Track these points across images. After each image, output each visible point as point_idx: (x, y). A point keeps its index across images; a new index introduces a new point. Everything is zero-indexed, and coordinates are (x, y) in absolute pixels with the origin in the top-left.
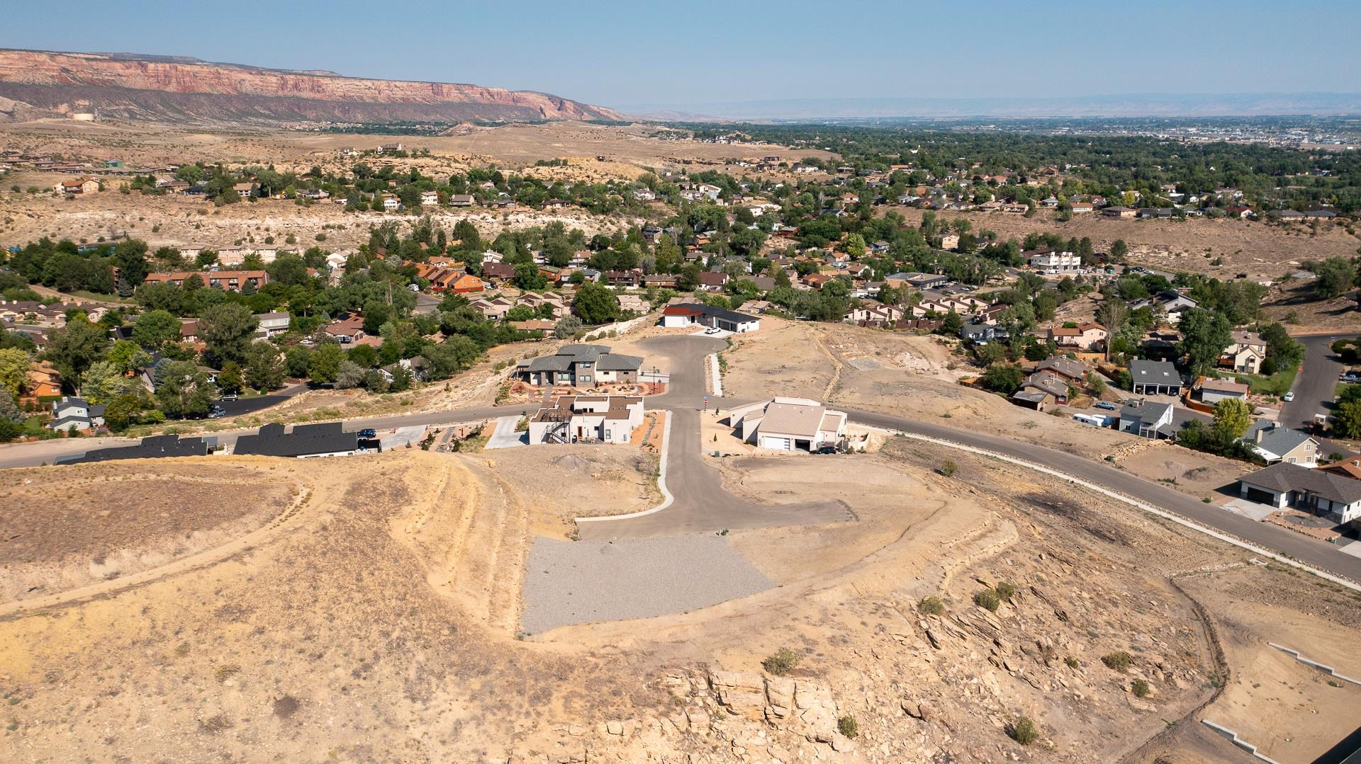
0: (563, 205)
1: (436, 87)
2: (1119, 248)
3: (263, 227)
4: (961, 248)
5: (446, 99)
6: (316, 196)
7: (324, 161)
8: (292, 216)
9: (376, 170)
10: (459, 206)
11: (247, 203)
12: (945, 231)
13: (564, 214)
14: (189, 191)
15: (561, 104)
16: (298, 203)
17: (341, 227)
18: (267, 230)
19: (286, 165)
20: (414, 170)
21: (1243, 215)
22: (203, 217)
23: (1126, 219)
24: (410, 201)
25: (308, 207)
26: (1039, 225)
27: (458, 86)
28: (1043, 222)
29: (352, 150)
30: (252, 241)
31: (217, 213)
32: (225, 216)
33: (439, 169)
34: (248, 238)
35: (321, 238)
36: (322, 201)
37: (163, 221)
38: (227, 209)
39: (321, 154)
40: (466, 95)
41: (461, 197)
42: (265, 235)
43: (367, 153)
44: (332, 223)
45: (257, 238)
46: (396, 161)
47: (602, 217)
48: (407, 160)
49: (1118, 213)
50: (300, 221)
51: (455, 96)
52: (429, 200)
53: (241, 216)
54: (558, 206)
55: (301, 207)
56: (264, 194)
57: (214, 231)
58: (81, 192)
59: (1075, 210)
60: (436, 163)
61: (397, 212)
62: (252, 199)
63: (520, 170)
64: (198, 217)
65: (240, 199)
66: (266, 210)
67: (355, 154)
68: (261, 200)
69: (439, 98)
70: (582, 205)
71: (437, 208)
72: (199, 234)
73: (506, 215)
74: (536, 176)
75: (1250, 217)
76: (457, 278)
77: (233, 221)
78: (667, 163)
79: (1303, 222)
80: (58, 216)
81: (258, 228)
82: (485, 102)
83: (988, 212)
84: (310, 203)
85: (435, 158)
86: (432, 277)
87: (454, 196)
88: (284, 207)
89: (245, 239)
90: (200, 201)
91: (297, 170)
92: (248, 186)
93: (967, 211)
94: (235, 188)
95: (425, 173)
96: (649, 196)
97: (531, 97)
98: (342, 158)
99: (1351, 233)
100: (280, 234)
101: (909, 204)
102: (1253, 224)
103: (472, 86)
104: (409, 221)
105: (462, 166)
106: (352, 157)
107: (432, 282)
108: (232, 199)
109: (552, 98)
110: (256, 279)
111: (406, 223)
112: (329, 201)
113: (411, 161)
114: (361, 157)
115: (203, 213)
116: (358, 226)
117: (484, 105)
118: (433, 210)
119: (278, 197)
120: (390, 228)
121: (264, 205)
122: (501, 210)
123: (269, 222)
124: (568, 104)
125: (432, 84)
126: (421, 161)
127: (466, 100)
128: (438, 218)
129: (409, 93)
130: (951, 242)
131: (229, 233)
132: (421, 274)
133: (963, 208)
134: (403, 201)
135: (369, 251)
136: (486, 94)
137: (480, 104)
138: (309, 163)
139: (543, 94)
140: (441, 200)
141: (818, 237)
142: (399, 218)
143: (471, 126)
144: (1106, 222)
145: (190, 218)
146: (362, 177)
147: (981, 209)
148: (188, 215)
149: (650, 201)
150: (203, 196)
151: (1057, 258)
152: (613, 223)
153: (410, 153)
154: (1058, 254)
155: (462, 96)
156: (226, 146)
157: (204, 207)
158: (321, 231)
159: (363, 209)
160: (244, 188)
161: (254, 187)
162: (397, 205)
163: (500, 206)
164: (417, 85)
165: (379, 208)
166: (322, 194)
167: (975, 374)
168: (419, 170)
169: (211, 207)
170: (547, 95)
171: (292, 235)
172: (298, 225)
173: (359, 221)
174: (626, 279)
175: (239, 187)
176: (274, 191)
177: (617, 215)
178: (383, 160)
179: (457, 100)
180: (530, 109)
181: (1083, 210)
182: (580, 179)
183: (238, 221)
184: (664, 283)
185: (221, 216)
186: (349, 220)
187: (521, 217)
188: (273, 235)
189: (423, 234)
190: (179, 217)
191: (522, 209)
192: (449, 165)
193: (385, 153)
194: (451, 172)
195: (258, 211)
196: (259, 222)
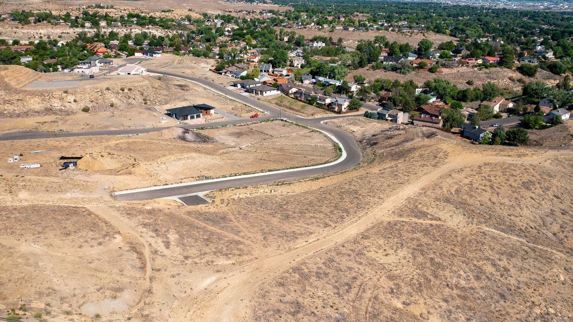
0: (152, 25)
2: (340, 40)
6: (59, 22)
7: (72, 10)
8: (50, 29)
9: (91, 13)
10: (115, 26)
11: (33, 24)
13: (152, 29)
14: (13, 20)
16: (52, 24)
17: (68, 33)
18: (40, 34)
19: (57, 11)
20: (106, 13)
21: (390, 29)
22: (17, 29)
23: (350, 31)
24: (95, 24)
25: (56, 26)
26: (323, 33)
28: (325, 32)
29: (83, 6)
30: (35, 38)
31: (22, 28)
32: (25, 29)
33: (116, 13)
34: (34, 36)
35: (60, 37)
36: (61, 24)
37: (3, 31)
38: (26, 26)
39: (71, 7)
41: (115, 23)
42: (39, 35)
43: (89, 7)
44: (65, 31)
45: (37, 37)
46: (100, 10)
47: (166, 30)
48: (104, 10)
49: (348, 29)
50: (52, 31)
52: (103, 24)
53: (31, 29)
54: (150, 26)
55: (53, 26)
56: (40, 21)
57: (21, 34)
59: (336, 28)
60: (115, 11)
61: (90, 28)
62: (35, 23)
63: (149, 14)
64: (15, 29)
65: (31, 23)
66: (40, 27)
67: (84, 7)
68: (38, 23)
70: (160, 26)
71: (106, 27)
72: (16, 35)
73: (131, 29)
74: (154, 16)
75: (392, 30)
76: (99, 48)
77: (28, 31)
78: (223, 12)
79: (409, 32)
81: (37, 33)
83: (307, 28)
84: (57, 24)
85: (115, 9)
86: (91, 48)
87: (112, 23)
88: (47, 26)
89: (32, 37)
90: (16, 24)
91: (61, 13)
92: (34, 18)
94: (29, 19)
95: (111, 15)
96: (187, 23)
98: (79, 9)
99: (424, 35)
100: (45, 35)
101: (283, 26)
102: (392, 32)
104: (94, 31)
105: (126, 12)
106: (83, 8)
107: (91, 50)
108: (28, 23)
110: (30, 48)
111: (93, 32)
112: (64, 24)
113: (105, 10)
114: (87, 8)
115: (17, 28)
116: (74, 33)
118: (104, 27)
119: (45, 22)
120: (85, 34)
121: (40, 25)
123: (41, 31)
126: (110, 10)
128: (106, 30)
132: (88, 47)
133: (299, 27)
134: (93, 24)
135: (76, 40)
138: (66, 11)
140: (108, 24)
141: (238, 37)
142: (91, 30)
144: (342, 32)
145: (13, 30)
146: (86, 16)
147: (305, 28)
148: (12, 29)
149: (187, 25)
150: (18, 22)
151: (316, 44)
152: (170, 32)
153: (106, 7)
154: (317, 42)
156: (41, 4)
157: (18, 26)
158: (60, 34)
159: (77, 27)
160: (32, 19)
161: (35, 19)
162: (90, 25)
163: (130, 26)
165: (83, 26)
166: (61, 21)
168: (108, 13)
169: (20, 26)
171: (50, 36)
173: (75, 31)
174: (158, 49)
175: (30, 18)
176: (43, 20)
177: (172, 30)
178: (95, 9)
181: (339, 28)
182: (171, 17)
183: (30, 31)
184: (170, 50)
186: (71, 31)
187: (136, 30)
188: (42, 36)
189: (97, 35)
190: (9, 29)
191: (138, 27)
192: (121, 12)
193: (96, 7)
194: (121, 14)
195: (37, 27)
196: (37, 31)
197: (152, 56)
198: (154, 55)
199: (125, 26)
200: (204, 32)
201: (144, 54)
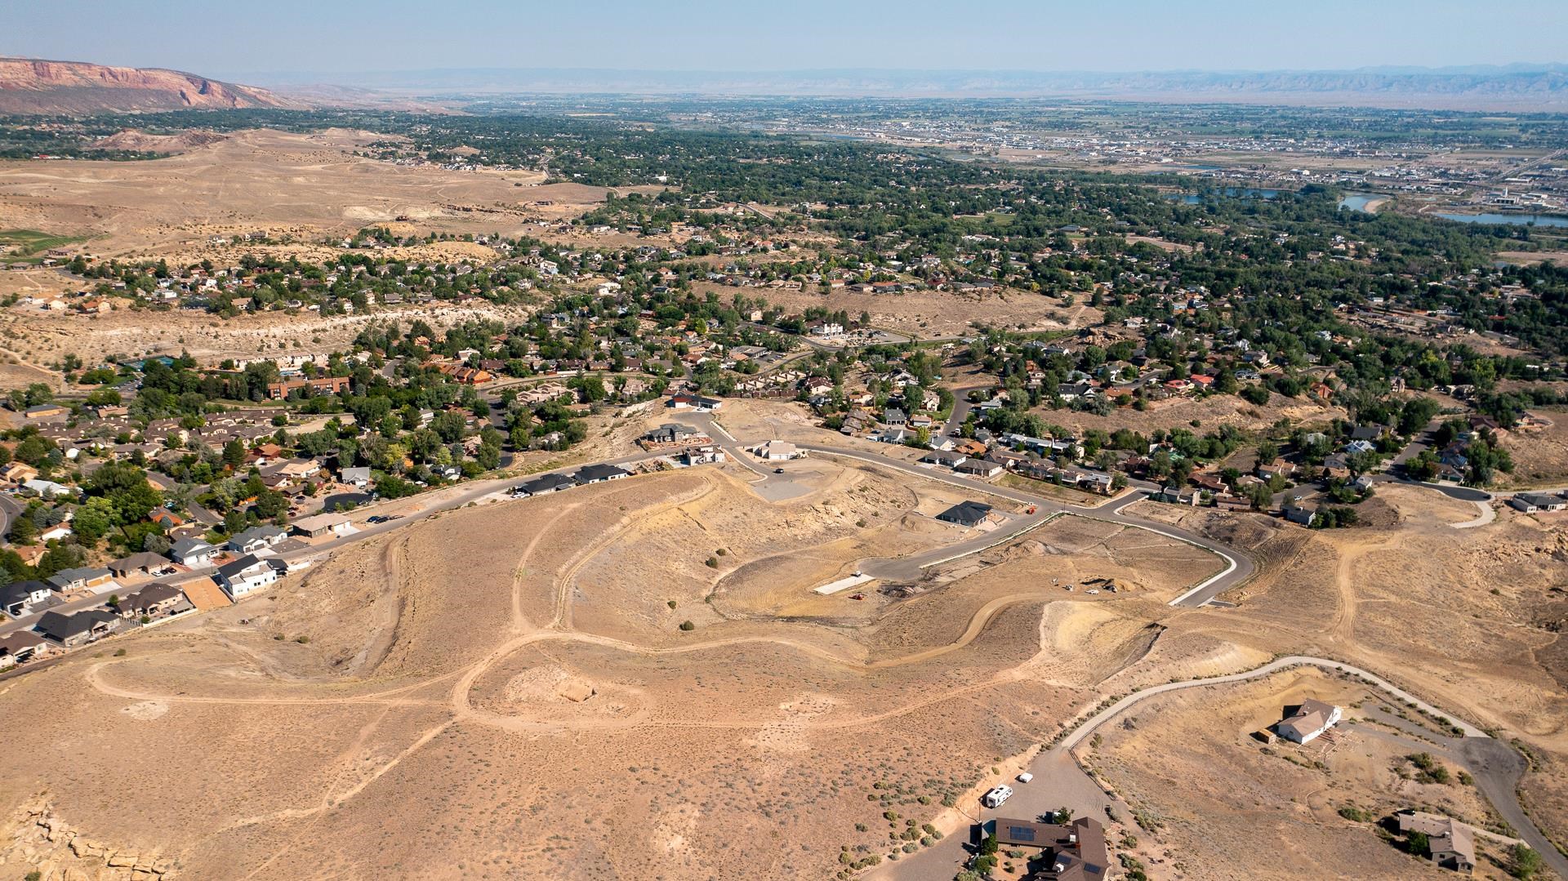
0: (474, 299)
1: (39, 66)
2: (865, 318)
4: (765, 320)
5: (56, 82)
6: (296, 306)
8: (288, 324)
11: (247, 315)
12: (750, 307)
13: (477, 307)
14: (187, 306)
15: (204, 88)
16: (286, 313)
20: (293, 257)
21: (938, 287)
22: (216, 329)
23: (866, 294)
24: (359, 303)
25: (295, 315)
26: (811, 299)
27: (70, 65)
28: (813, 296)
29: (220, 238)
31: (226, 324)
32: (235, 327)
34: (266, 345)
35: (317, 341)
36: (302, 309)
38: (233, 321)
40: (82, 77)
42: (275, 341)
43: (235, 241)
44: (316, 327)
45: (272, 344)
46: (270, 249)
47: (503, 307)
48: (279, 248)
49: (861, 288)
50: (294, 327)
51: (66, 78)
52: (370, 300)
53: (249, 327)
55: (290, 316)
56: (258, 307)
57: (231, 339)
58: (97, 311)
59: (833, 285)
60: (304, 248)
61: (354, 313)
62: (249, 311)
64: (212, 329)
65: (241, 312)
66: (265, 320)
67: (223, 241)
68: (257, 312)
69: (45, 80)
70: (486, 296)
73: (432, 310)
75: (942, 289)
76: (474, 373)
77: (243, 331)
78: (446, 210)
79: (974, 292)
80: (92, 334)
81: (268, 336)
82: (109, 85)
83: (775, 288)
86: (452, 373)
87: (386, 296)
88: (277, 317)
90: (204, 315)
93: (760, 287)
94: (234, 305)
97: (163, 76)
99: (1002, 298)
100: (285, 339)
101: (715, 281)
102: (945, 294)
103: (89, 65)
107: (454, 376)
108: (234, 312)
109: (191, 78)
110: (344, 383)
112: (306, 308)
113: (283, 249)
114: (233, 245)
115: (214, 325)
116: (340, 328)
117: (108, 90)
119: (269, 308)
121: (262, 316)
123: (273, 330)
124: (214, 86)
125: (34, 62)
126: (292, 248)
127: (83, 83)
129: (9, 76)
130: (757, 316)
132: (442, 371)
133: (756, 285)
134: (354, 304)
136: (108, 76)
137: (102, 88)
139: (178, 73)
140: (376, 299)
143: (139, 135)
144: (855, 295)
145: (204, 329)
147: (770, 286)
148: (201, 327)
149: (529, 289)
150: (205, 310)
151: (828, 328)
152: (514, 312)
154: (828, 324)
155: (77, 78)
157: (212, 320)
159: (332, 313)
160: (239, 303)
161: (247, 302)
162: (351, 307)
164: (17, 65)
165: (342, 311)
167: (821, 421)
169: (218, 320)
170: (183, 74)
173: (336, 324)
175: (235, 302)
176: (263, 304)
177: (513, 305)
179: (70, 83)
180: (167, 92)
181: (838, 285)
183: (248, 331)
185: (232, 327)
193: (255, 240)
195: (259, 322)
196: (265, 330)
197: (710, 407)
199: (416, 302)
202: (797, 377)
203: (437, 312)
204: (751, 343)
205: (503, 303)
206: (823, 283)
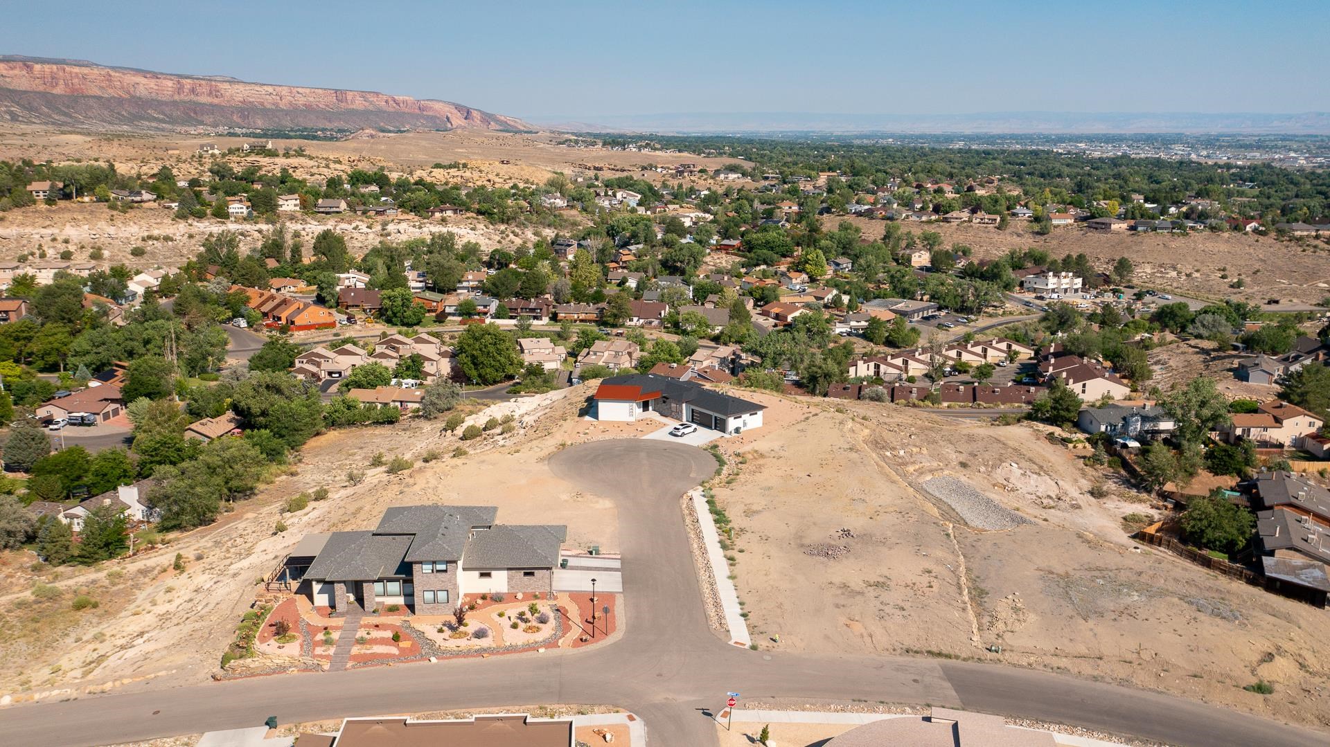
0: (455, 211)
1: (340, 94)
2: (1123, 267)
3: (60, 238)
4: (935, 267)
5: (351, 107)
6: (138, 199)
7: (179, 160)
8: (102, 225)
9: (237, 169)
10: (327, 213)
11: (43, 207)
12: (911, 246)
13: (457, 224)
15: (468, 115)
16: (113, 207)
17: (167, 238)
18: (66, 241)
19: (130, 164)
20: (284, 170)
21: (1248, 228)
23: (1118, 233)
24: (263, 206)
25: (125, 212)
27: (363, 94)
28: (1019, 235)
29: (213, 148)
30: (43, 256)
31: (2, 220)
32: (12, 223)
33: (315, 170)
34: (38, 253)
35: (137, 252)
36: (145, 205)
38: (16, 214)
39: (177, 152)
40: (371, 103)
41: (329, 202)
42: (62, 248)
43: (231, 152)
44: (156, 233)
45: (50, 253)
46: (264, 161)
47: (503, 227)
48: (277, 160)
49: (1108, 226)
50: (112, 230)
51: (359, 104)
52: (289, 204)
53: (33, 224)
54: (449, 213)
55: (115, 213)
56: (67, 197)
59: (1055, 222)
60: (312, 163)
61: (245, 219)
62: (50, 201)
63: (411, 173)
65: (34, 202)
66: (67, 216)
67: (216, 152)
68: (62, 204)
69: (343, 105)
70: (479, 212)
71: (298, 215)
73: (385, 224)
74: (429, 180)
75: (1255, 231)
76: (299, 311)
77: (21, 230)
78: (577, 170)
79: (1317, 237)
81: (54, 240)
82: (391, 110)
83: (955, 223)
84: (128, 207)
85: (311, 158)
86: (265, 308)
87: (320, 201)
88: (92, 212)
89: (33, 254)
91: (145, 169)
92: (46, 185)
93: (930, 222)
94: (29, 188)
95: (299, 175)
96: (560, 203)
97: (438, 106)
98: (201, 157)
100: (82, 247)
101: (859, 214)
102: (1261, 239)
103: (377, 94)
104: (260, 231)
105: (343, 167)
106: (213, 155)
107: (265, 315)
108: (23, 202)
109: (458, 107)
110: (6, 312)
111: (256, 235)
112: (155, 205)
113: (281, 161)
114: (224, 155)
116: (191, 236)
117: (389, 114)
118: (292, 218)
119: (86, 199)
120: (230, 241)
121: (66, 209)
122: (379, 218)
123: (70, 232)
124: (475, 114)
125: (336, 91)
126: (294, 161)
127: (371, 108)
128: (299, 227)
129: (312, 99)
130: (921, 258)
131: (14, 245)
132: (254, 303)
133: (924, 218)
134: (254, 206)
135: (196, 271)
136: (391, 102)
137: (385, 112)
138: (160, 162)
139: (449, 103)
140: (304, 205)
141: (765, 252)
142: (247, 227)
143: (374, 133)
144: (1094, 236)
146: (222, 177)
147: (946, 220)
149: (561, 208)
151: (1055, 280)
152: (516, 235)
153: (281, 152)
154: (1056, 275)
155: (367, 104)
158: (140, 244)
159: (200, 216)
160: (39, 187)
161: (52, 187)
162: (245, 211)
163: (378, 213)
164: (320, 91)
165: (221, 214)
166: (146, 196)
168: (291, 171)
170: (454, 104)
171: (100, 249)
172: (110, 236)
173: (193, 230)
174: (533, 310)
175: (35, 186)
176: (80, 192)
177: (521, 225)
178: (249, 159)
179: (361, 108)
180: (436, 117)
181: (1062, 222)
182: (479, 183)
183: (28, 230)
184: (582, 316)
185: (6, 223)
186: (181, 228)
187: (403, 226)
188: (72, 248)
189: (274, 248)
191: (405, 216)
192: (327, 166)
193: (252, 151)
194: (329, 173)
195: (56, 217)
196: (56, 231)
197: (721, 426)
198: (732, 423)
199: (364, 213)
200: (642, 236)
201: (645, 406)
202: (1012, 356)
203: (391, 227)
204: (906, 294)
205: (503, 222)
206: (1037, 219)
